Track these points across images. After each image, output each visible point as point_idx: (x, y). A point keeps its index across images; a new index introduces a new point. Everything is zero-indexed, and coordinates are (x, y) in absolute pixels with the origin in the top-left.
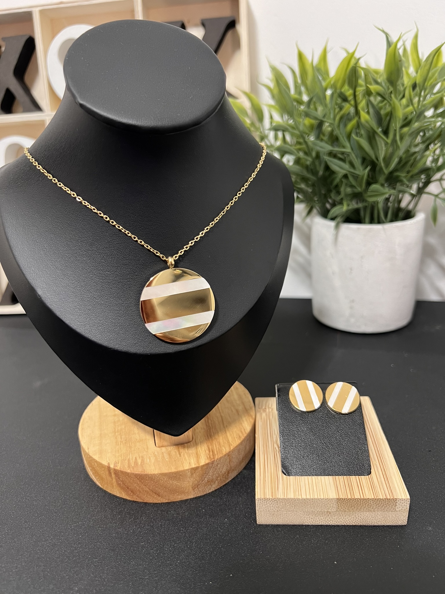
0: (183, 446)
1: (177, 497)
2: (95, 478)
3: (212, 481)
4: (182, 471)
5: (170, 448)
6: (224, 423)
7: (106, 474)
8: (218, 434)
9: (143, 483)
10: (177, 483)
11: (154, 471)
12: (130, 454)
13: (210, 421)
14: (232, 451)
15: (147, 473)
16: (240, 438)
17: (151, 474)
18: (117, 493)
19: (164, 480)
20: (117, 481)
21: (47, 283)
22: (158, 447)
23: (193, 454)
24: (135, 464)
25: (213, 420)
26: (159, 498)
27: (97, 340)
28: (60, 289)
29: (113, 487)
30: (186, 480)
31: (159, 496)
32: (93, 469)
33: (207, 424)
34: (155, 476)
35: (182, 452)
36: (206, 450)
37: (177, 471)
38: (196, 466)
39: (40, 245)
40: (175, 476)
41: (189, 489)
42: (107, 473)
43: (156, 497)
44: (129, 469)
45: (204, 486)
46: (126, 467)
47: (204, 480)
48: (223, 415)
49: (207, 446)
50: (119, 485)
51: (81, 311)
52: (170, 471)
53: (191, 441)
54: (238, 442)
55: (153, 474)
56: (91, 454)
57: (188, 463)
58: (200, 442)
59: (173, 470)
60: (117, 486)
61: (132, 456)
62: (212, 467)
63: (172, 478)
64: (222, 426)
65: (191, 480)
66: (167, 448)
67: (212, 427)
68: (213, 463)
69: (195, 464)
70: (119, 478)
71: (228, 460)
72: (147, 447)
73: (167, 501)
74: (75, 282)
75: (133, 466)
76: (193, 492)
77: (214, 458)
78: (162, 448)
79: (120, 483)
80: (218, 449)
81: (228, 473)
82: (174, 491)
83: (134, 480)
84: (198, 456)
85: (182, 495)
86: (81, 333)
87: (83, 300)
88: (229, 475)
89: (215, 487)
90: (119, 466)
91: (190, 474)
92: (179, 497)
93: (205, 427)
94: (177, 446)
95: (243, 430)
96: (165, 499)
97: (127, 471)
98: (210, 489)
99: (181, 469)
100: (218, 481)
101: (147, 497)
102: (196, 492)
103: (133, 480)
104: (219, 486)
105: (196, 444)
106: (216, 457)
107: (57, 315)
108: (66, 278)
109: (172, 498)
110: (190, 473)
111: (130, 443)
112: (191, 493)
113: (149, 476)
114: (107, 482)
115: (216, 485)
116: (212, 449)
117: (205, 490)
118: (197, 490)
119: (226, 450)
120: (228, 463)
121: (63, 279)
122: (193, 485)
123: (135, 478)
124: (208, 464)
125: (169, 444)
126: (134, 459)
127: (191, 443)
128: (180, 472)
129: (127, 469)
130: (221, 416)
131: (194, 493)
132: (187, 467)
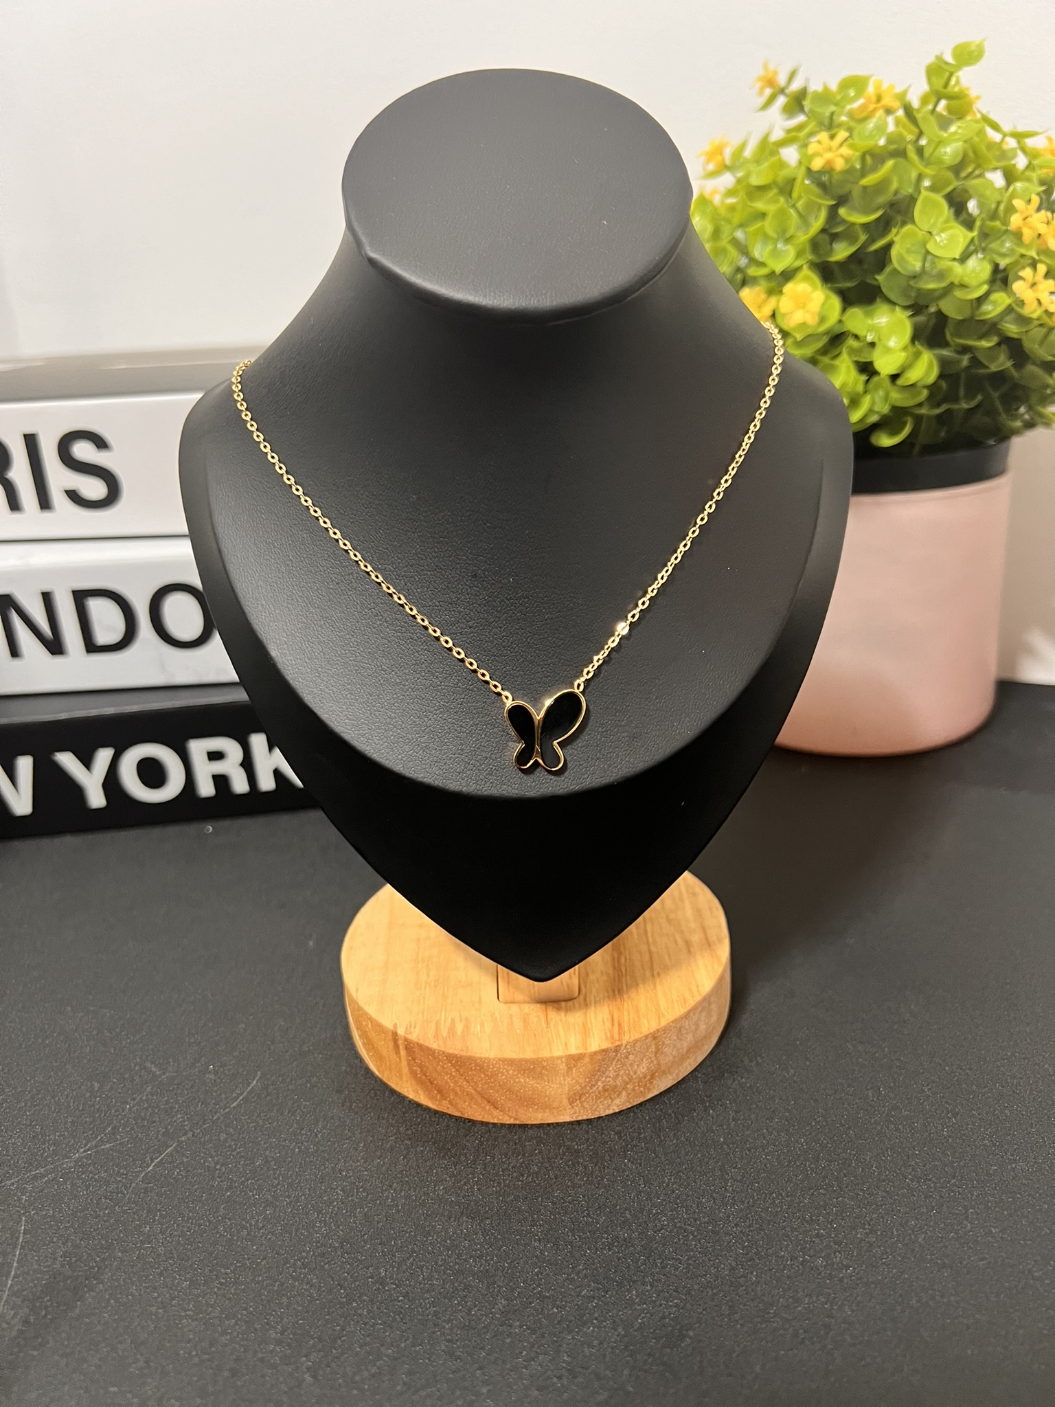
0: (556, 1005)
1: (535, 1114)
2: (366, 1056)
3: (613, 1090)
4: (547, 1060)
5: (528, 1009)
6: (655, 968)
7: (388, 1048)
8: (637, 990)
9: (462, 1076)
10: (535, 1085)
11: (487, 1051)
12: (442, 1011)
13: (623, 960)
14: (662, 1030)
15: (473, 1055)
16: (685, 1003)
17: (481, 1058)
18: (408, 1091)
19: (509, 1074)
20: (409, 1065)
21: (289, 633)
22: (505, 1003)
23: (576, 1025)
24: (449, 1032)
25: (630, 959)
26: (496, 1113)
27: (381, 758)
28: (315, 647)
29: (401, 1077)
30: (556, 1079)
31: (496, 1107)
32: (364, 1035)
33: (617, 965)
34: (488, 1063)
35: (552, 1019)
36: (605, 1019)
37: (536, 1057)
38: (578, 1052)
39: (279, 554)
40: (532, 1067)
41: (561, 1102)
42: (391, 1045)
43: (490, 1108)
44: (435, 1042)
45: (596, 1098)
46: (430, 1036)
47: (594, 1086)
48: (653, 948)
49: (610, 1012)
50: (413, 1073)
51: (353, 697)
52: (522, 1056)
53: (576, 998)
54: (679, 1011)
55: (486, 1059)
56: (362, 1003)
57: (561, 1042)
58: (595, 1002)
59: (529, 1054)
60: (408, 1075)
61: (445, 1014)
62: (614, 1059)
63: (524, 1073)
64: (648, 974)
65: (566, 1082)
66: (522, 1005)
67: (626, 974)
68: (617, 1049)
69: (577, 1048)
70: (414, 1059)
71: (653, 1049)
72: (480, 1001)
73: (512, 1121)
74: (345, 635)
75: (445, 1036)
76: (570, 1109)
77: (620, 1040)
78: (511, 1004)
79: (416, 1070)
80: (632, 1021)
81: (652, 1079)
82: (529, 1101)
83: (446, 1066)
84: (585, 1031)
85: (545, 1112)
86: (352, 742)
87: (360, 673)
88: (655, 1082)
89: (618, 1106)
90: (417, 1033)
91: (566, 1067)
92: (540, 1116)
93: (611, 971)
94: (543, 1006)
95: (694, 988)
96: (508, 1116)
97: (430, 1046)
98: (608, 1107)
99: (545, 1054)
100: (626, 1091)
101: (471, 1107)
102: (575, 1110)
103: (443, 1067)
104: (630, 1103)
105: (586, 1005)
106: (626, 1038)
107: (305, 701)
108: (328, 626)
109: (524, 1116)
110: (564, 1064)
111: (446, 987)
112: (565, 1110)
113: (475, 1061)
114: (390, 1065)
115: (622, 1101)
116: (619, 1021)
117: (598, 1107)
118: (580, 1105)
119: (649, 1025)
120: (653, 1055)
121: (321, 626)
122: (571, 1094)
123: (446, 1062)
124: (605, 1051)
125: (527, 999)
126: (449, 1021)
127: (576, 1001)
128: (543, 1060)
129: (432, 1041)
130: (650, 952)
131: (573, 1111)
132: (558, 1051)
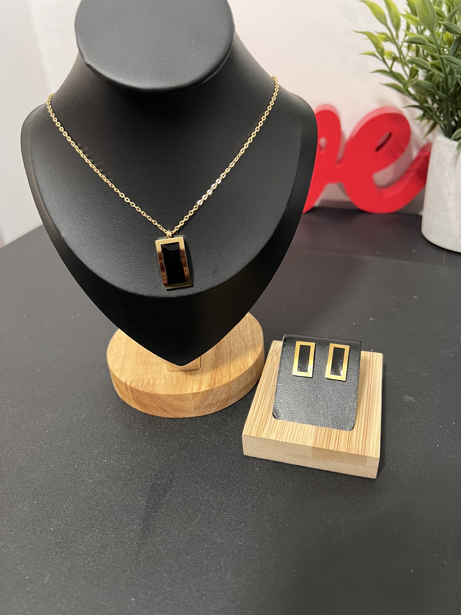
0: (190, 372)
1: (181, 414)
3: (211, 405)
5: (179, 374)
6: (232, 355)
8: (223, 365)
9: (152, 400)
10: (180, 404)
12: (145, 374)
14: (231, 382)
15: (156, 393)
16: (241, 371)
17: (159, 394)
19: (170, 400)
20: (133, 396)
22: (170, 371)
23: (197, 381)
25: (222, 353)
26: (166, 414)
29: (130, 401)
30: (188, 402)
33: (217, 354)
34: (162, 396)
35: (188, 378)
36: (209, 378)
40: (179, 397)
41: (191, 410)
43: (164, 412)
45: (205, 408)
46: (139, 385)
47: (204, 404)
49: (211, 375)
50: (134, 399)
52: (175, 394)
54: (238, 374)
57: (191, 388)
58: (206, 371)
59: (178, 393)
61: (147, 376)
62: (211, 394)
63: (176, 399)
64: (228, 359)
65: (193, 402)
67: (220, 359)
68: (212, 390)
69: (196, 390)
71: (228, 388)
72: (161, 370)
73: (173, 417)
75: (145, 385)
77: (214, 386)
80: (219, 379)
81: (228, 400)
82: (178, 410)
84: (201, 383)
85: (185, 413)
90: (134, 384)
91: (192, 398)
93: (214, 358)
94: (186, 372)
95: (246, 364)
96: (171, 415)
98: (210, 411)
99: (184, 392)
100: (217, 405)
105: (202, 372)
106: (217, 386)
109: (177, 415)
112: (193, 413)
114: (126, 395)
115: (215, 409)
116: (214, 378)
118: (198, 411)
119: (226, 380)
120: (227, 392)
121: (82, 224)
122: (195, 407)
123: (146, 395)
124: (208, 391)
126: (148, 379)
127: (198, 370)
128: (183, 395)
129: (140, 388)
130: (231, 350)
131: (196, 413)
132: (189, 391)
